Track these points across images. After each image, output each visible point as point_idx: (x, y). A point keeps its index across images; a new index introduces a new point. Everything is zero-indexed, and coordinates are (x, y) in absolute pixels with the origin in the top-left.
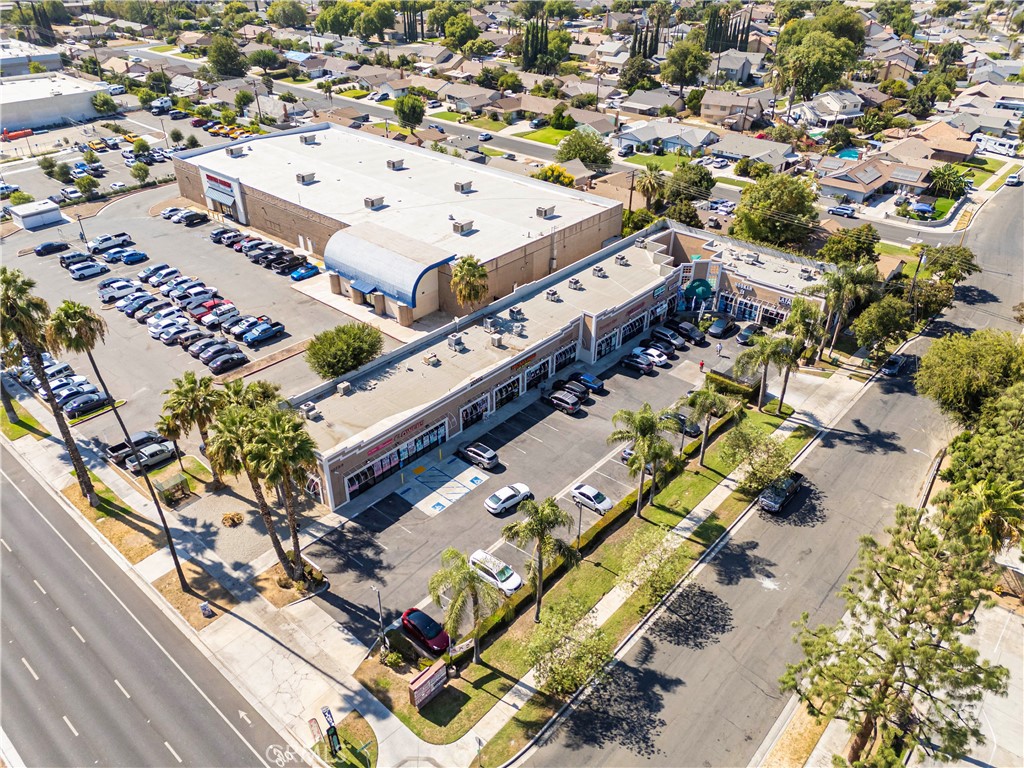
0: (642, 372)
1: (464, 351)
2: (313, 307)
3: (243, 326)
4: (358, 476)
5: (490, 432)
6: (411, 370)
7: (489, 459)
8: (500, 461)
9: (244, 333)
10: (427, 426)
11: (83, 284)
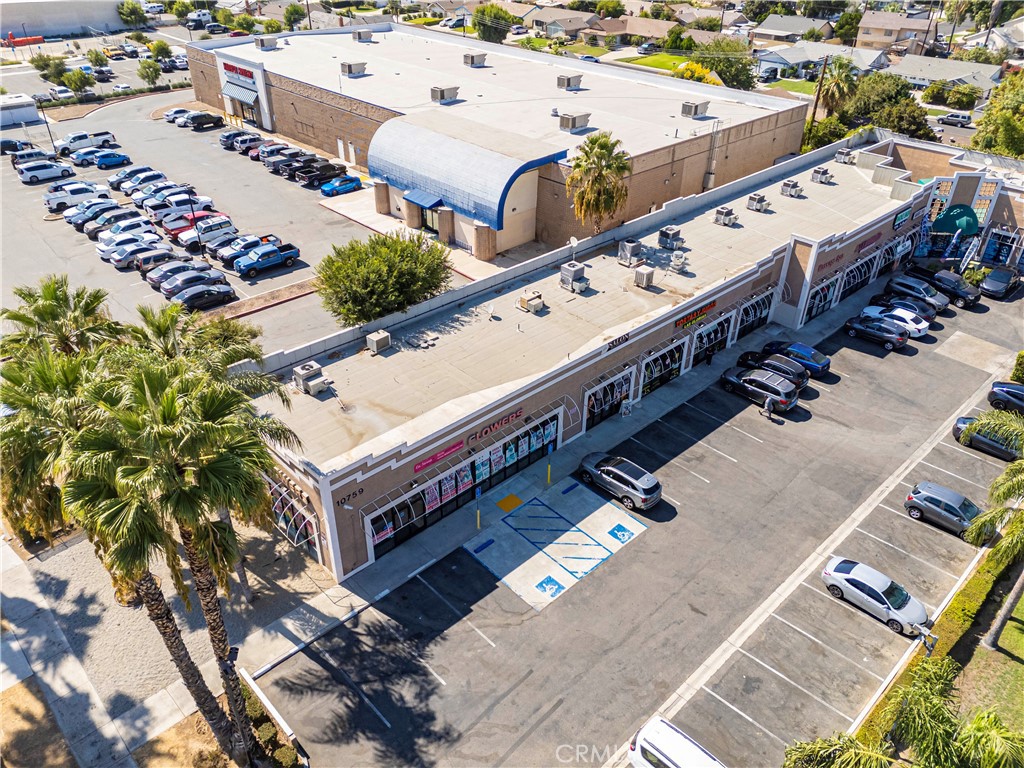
0: (889, 346)
1: (587, 292)
2: (348, 229)
3: (237, 247)
4: (391, 514)
5: (635, 436)
6: (497, 319)
7: (646, 491)
8: (665, 496)
9: (236, 257)
10: (528, 420)
11: (33, 190)
